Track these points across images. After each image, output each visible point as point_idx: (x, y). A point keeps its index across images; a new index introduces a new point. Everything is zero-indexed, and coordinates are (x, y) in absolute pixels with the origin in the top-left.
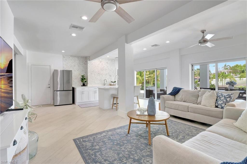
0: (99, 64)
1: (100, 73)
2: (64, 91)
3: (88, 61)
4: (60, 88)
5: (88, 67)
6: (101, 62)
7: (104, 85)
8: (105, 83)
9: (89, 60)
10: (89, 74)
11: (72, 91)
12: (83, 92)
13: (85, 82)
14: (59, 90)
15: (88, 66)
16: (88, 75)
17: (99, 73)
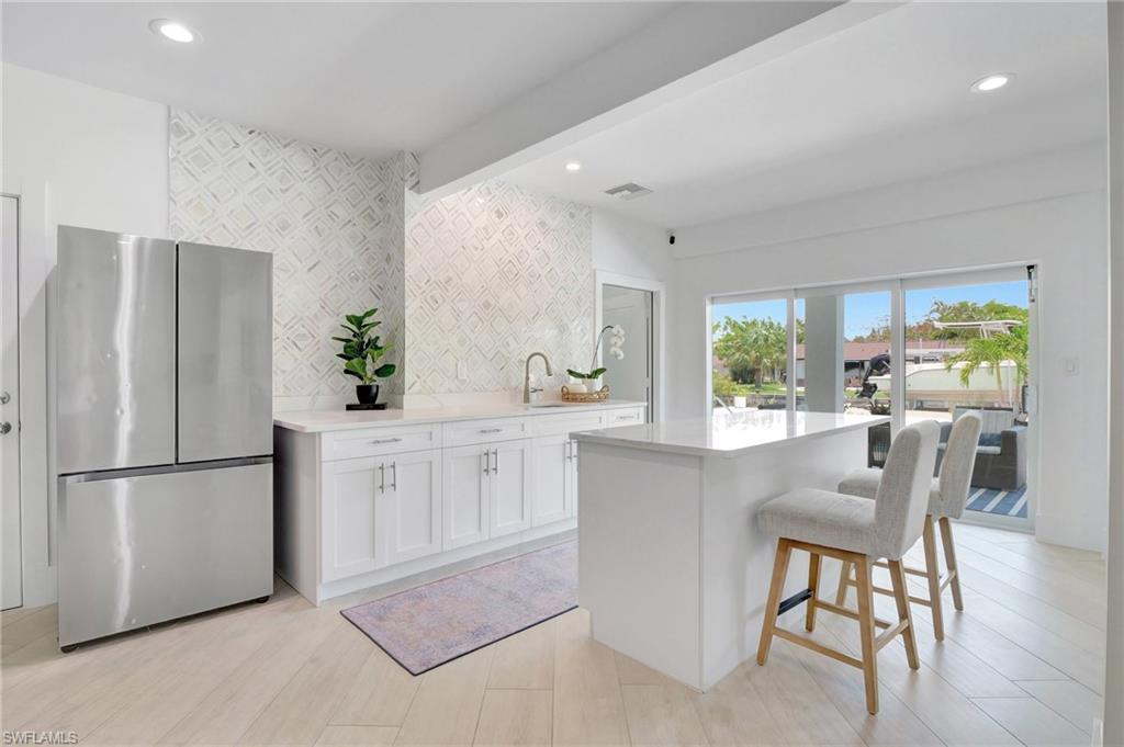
0: (486, 229)
1: (493, 302)
2: (179, 465)
3: (409, 196)
4: (134, 438)
5: (408, 245)
6: (499, 214)
7: (527, 399)
8: (533, 382)
9: (417, 187)
10: (412, 308)
11: (270, 466)
12: (389, 473)
13: (378, 372)
14: (122, 461)
15: (407, 233)
16: (408, 312)
17: (487, 305)
